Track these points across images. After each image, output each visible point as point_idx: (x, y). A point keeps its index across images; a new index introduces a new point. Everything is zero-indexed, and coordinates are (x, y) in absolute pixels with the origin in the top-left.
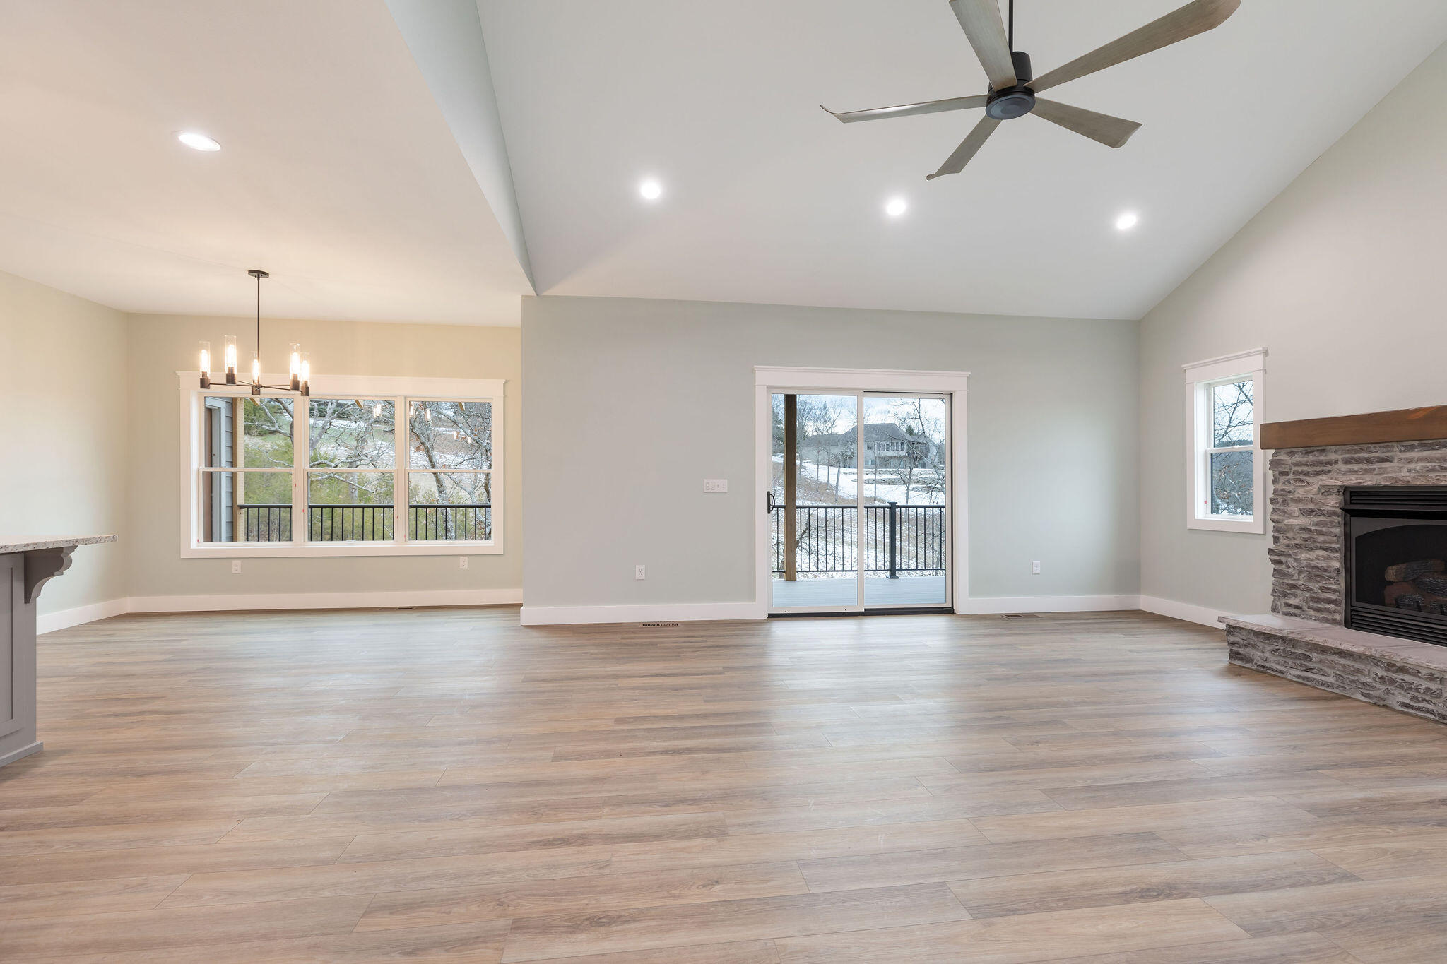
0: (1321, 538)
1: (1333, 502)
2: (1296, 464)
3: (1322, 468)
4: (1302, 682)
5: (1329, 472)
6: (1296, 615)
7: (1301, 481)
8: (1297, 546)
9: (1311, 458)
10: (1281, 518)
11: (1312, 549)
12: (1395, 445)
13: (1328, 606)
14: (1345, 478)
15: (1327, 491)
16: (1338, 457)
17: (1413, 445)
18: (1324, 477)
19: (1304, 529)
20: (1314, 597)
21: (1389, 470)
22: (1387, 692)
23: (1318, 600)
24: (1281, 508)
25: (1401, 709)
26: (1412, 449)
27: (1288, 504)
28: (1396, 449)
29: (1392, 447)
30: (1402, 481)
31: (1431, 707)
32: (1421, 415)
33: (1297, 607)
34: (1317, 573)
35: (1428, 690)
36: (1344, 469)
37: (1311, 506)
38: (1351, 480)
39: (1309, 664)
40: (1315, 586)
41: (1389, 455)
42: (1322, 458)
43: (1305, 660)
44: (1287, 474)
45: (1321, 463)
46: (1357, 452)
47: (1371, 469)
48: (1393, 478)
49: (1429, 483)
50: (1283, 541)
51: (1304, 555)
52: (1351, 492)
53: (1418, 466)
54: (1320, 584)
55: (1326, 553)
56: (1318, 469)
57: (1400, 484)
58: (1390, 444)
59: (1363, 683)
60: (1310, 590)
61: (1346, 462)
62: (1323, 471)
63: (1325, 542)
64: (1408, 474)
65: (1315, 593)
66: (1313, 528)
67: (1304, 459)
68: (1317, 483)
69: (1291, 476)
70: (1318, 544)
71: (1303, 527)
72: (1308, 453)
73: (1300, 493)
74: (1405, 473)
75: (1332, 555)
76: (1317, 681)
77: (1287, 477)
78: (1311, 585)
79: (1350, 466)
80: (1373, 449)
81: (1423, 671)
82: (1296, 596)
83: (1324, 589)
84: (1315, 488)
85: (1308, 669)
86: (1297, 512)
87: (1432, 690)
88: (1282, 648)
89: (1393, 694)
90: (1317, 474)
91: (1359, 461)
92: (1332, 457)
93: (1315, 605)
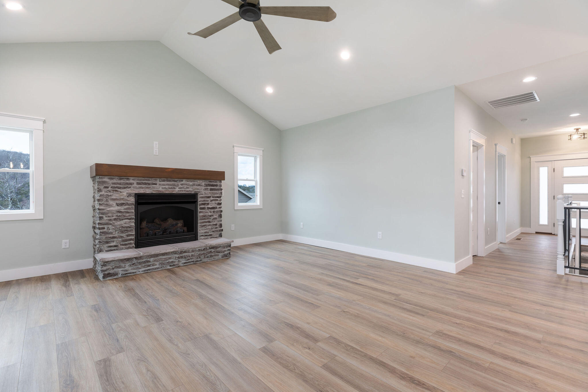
0: (128, 215)
1: (132, 200)
2: (113, 184)
3: (128, 186)
4: (146, 272)
5: (130, 187)
6: (115, 250)
7: (116, 191)
8: (115, 219)
9: (122, 181)
10: (105, 208)
11: (123, 220)
12: (158, 179)
13: (130, 242)
14: (138, 190)
15: (129, 195)
16: (135, 182)
17: (164, 180)
18: (129, 190)
19: (118, 212)
20: (124, 240)
21: (155, 188)
22: (179, 261)
23: (126, 240)
24: (105, 203)
25: (183, 265)
26: (164, 181)
27: (108, 201)
28: (158, 180)
29: (157, 180)
30: (160, 191)
31: (192, 260)
32: (170, 170)
33: (115, 246)
34: (124, 229)
35: (192, 255)
36: (138, 187)
37: (122, 202)
38: (141, 191)
39: (150, 264)
40: (124, 235)
41: (156, 182)
42: (127, 182)
43: (148, 262)
44: (108, 187)
45: (127, 184)
46: (144, 180)
47: (149, 187)
48: (157, 190)
49: (170, 193)
50: (105, 218)
51: (119, 223)
52: (138, 196)
53: (167, 187)
54: (126, 234)
55: (128, 221)
56: (125, 186)
57: (160, 192)
58: (156, 178)
59: (171, 262)
60: (122, 237)
61: (138, 184)
62: (127, 187)
63: (129, 216)
64: (162, 189)
65: (124, 238)
66: (123, 211)
67: (119, 181)
68: (125, 192)
69: (110, 189)
70: (126, 217)
71: (118, 211)
72: (121, 179)
73: (115, 196)
74: (160, 189)
75: (131, 221)
76: (153, 269)
77: (108, 189)
78: (122, 235)
79: (140, 186)
80: (150, 180)
81: (190, 250)
82: (113, 242)
83: (127, 236)
84: (125, 194)
85: (149, 266)
86: (115, 204)
87: (193, 255)
88: (136, 262)
89: (181, 261)
90: (125, 188)
91: (145, 184)
92: (131, 181)
93: (124, 243)
